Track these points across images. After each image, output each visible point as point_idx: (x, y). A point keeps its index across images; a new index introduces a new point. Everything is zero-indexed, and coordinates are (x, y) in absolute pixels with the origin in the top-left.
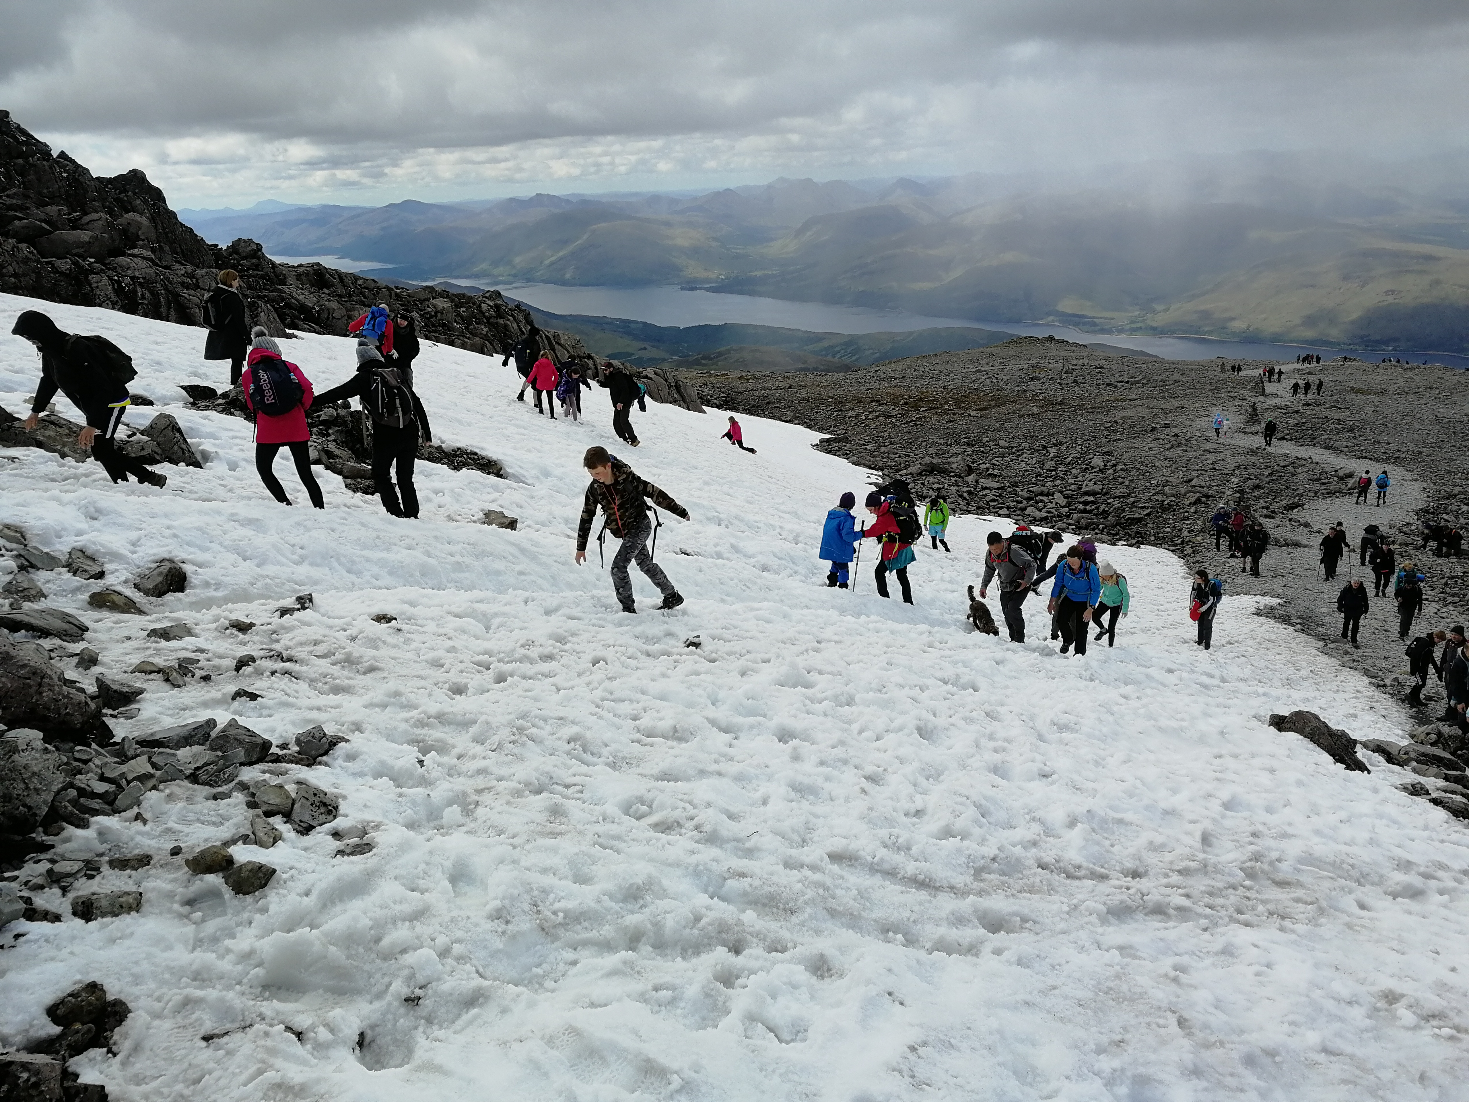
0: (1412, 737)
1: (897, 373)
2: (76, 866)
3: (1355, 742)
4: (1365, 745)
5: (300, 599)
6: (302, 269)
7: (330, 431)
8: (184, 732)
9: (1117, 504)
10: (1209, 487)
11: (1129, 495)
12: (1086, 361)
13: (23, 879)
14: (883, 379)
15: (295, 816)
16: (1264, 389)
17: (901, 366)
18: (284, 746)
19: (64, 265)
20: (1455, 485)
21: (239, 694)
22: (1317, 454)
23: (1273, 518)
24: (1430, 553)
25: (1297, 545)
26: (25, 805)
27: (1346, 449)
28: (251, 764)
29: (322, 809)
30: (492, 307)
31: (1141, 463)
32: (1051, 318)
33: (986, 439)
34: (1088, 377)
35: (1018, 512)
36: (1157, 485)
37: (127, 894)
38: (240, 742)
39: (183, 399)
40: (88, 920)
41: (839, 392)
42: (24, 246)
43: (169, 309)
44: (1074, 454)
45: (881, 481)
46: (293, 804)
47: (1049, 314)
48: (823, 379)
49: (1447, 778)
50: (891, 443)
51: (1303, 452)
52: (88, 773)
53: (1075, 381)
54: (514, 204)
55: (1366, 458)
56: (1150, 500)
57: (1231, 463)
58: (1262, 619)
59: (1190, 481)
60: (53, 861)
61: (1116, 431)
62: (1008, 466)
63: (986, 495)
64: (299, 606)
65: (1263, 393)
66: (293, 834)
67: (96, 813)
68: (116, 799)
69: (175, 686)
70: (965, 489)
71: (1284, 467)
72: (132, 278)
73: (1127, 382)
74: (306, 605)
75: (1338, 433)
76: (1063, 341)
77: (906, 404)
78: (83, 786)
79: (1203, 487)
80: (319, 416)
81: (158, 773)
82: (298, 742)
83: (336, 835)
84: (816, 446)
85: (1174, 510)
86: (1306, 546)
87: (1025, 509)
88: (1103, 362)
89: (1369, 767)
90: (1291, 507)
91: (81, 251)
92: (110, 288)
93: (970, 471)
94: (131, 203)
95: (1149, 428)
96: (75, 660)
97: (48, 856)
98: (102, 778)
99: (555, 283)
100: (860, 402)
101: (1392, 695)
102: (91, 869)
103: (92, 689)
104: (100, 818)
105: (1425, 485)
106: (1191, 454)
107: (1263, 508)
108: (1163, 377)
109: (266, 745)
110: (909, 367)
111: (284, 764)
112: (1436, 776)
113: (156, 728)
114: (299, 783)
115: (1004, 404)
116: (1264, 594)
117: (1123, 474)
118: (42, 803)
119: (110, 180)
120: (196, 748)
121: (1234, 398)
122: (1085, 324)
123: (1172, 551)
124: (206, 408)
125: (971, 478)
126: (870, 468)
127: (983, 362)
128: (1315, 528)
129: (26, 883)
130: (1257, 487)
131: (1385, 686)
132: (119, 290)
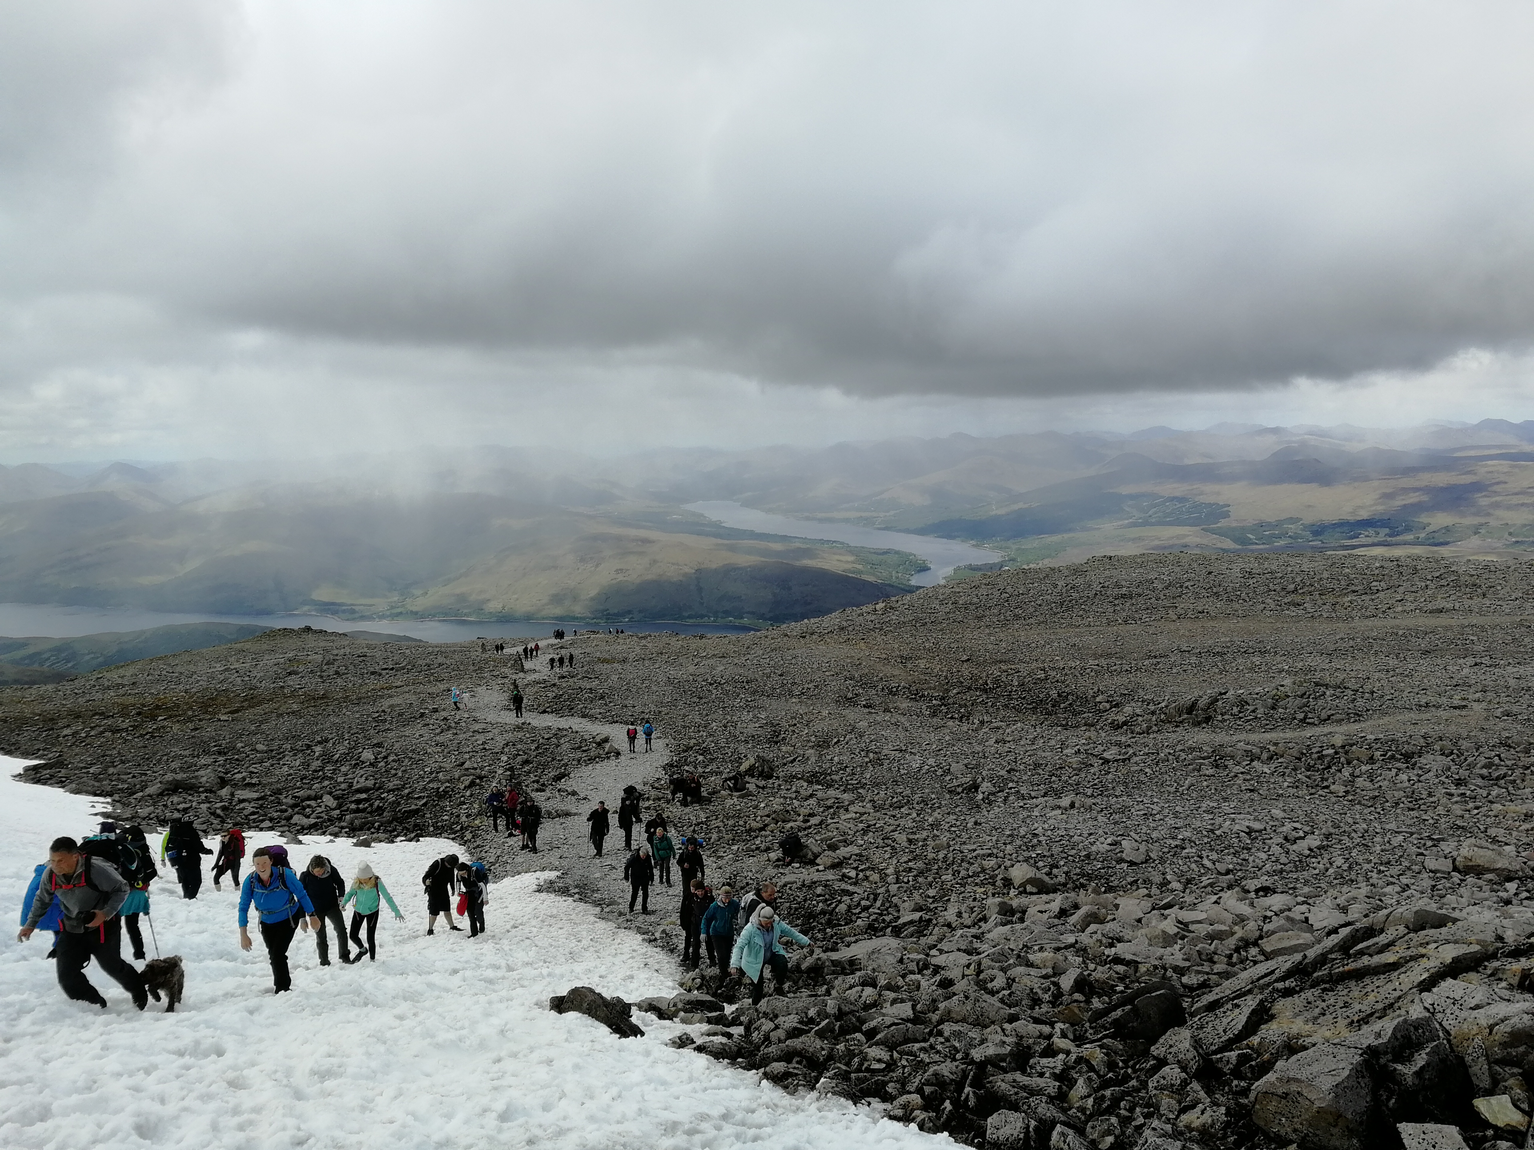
0: (681, 985)
1: (126, 679)
3: (629, 1006)
4: (640, 1007)
9: (391, 798)
10: (482, 768)
11: (404, 786)
12: (347, 650)
14: (109, 688)
16: (522, 666)
17: (129, 672)
20: (690, 739)
22: (576, 723)
23: (544, 791)
24: (678, 804)
25: (568, 814)
27: (599, 716)
31: (413, 751)
32: (306, 608)
33: (240, 745)
34: (351, 667)
35: (283, 822)
36: (431, 773)
41: (48, 707)
44: (342, 749)
45: (109, 809)
47: (304, 603)
48: (27, 694)
49: (709, 1021)
50: (123, 762)
51: (564, 723)
53: (337, 673)
55: (617, 722)
56: (425, 789)
57: (500, 741)
58: (544, 895)
59: (463, 763)
61: (386, 720)
62: (268, 773)
63: (244, 809)
65: (522, 670)
70: (219, 805)
71: (548, 739)
73: (392, 669)
75: (592, 702)
76: (321, 631)
77: (139, 714)
79: (475, 769)
84: (19, 777)
85: (450, 796)
86: (575, 814)
87: (291, 817)
88: (366, 650)
89: (643, 1028)
90: (558, 778)
93: (223, 782)
95: (418, 715)
100: (78, 717)
101: (663, 947)
105: (667, 741)
106: (462, 736)
107: (534, 782)
108: (428, 661)
110: (142, 671)
112: (701, 1021)
115: (260, 703)
116: (543, 869)
117: (395, 765)
121: (496, 676)
122: (344, 611)
123: (453, 839)
125: (225, 792)
126: (96, 795)
127: (232, 659)
128: (582, 795)
130: (527, 762)
131: (655, 940)
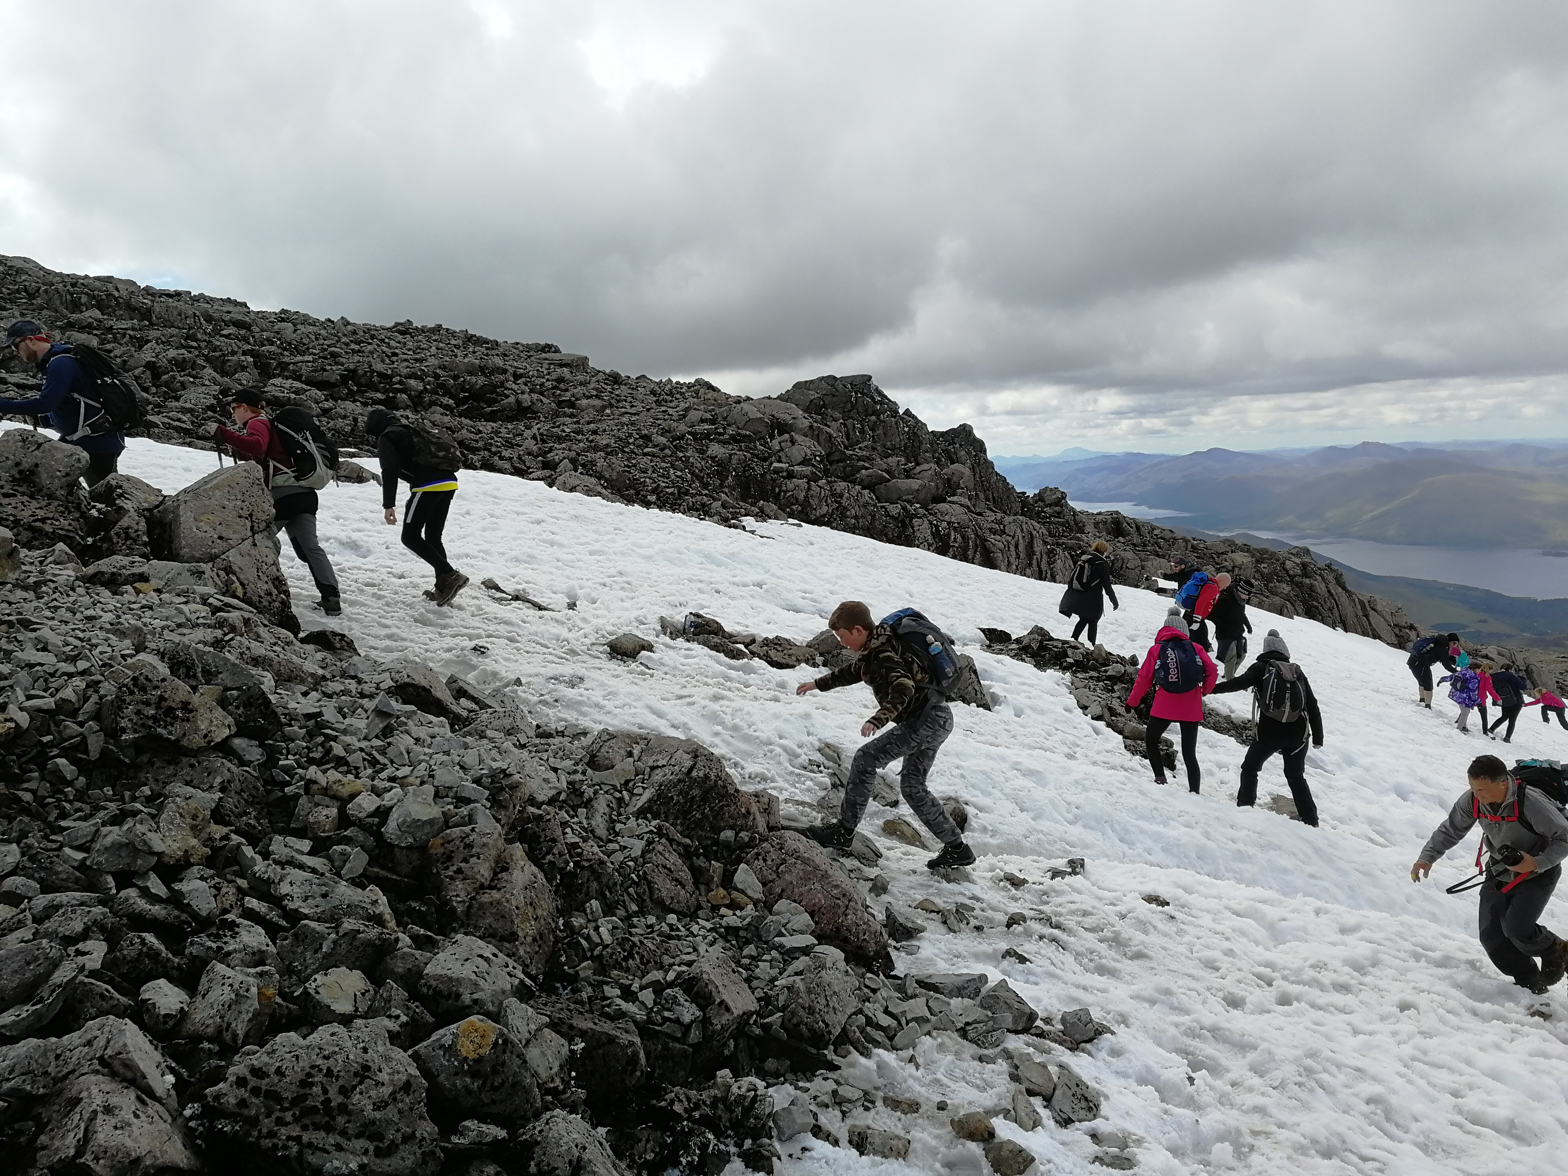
2: (858, 1094)
5: (1071, 863)
6: (1100, 518)
7: (1116, 688)
8: (959, 982)
13: (812, 1092)
15: (1054, 1102)
18: (1047, 1021)
19: (894, 509)
21: (1009, 953)
26: (823, 1021)
28: (1017, 1032)
29: (1083, 1104)
30: (1298, 565)
37: (898, 1137)
38: (1010, 1007)
39: (981, 641)
40: (862, 1154)
42: (866, 492)
43: (975, 553)
46: (1054, 1090)
52: (875, 1002)
54: (1333, 453)
60: (837, 1082)
64: (1069, 870)
66: (1052, 1123)
67: (878, 1044)
68: (895, 1035)
69: (951, 930)
72: (949, 523)
74: (1078, 870)
78: (870, 1015)
80: (1106, 671)
81: (933, 1018)
82: (1063, 1021)
83: (1095, 1137)
91: (910, 497)
92: (929, 531)
94: (955, 453)
96: (869, 884)
97: (835, 1077)
98: (886, 1011)
99: (1375, 540)
102: (868, 1101)
103: (881, 917)
104: (880, 1051)
109: (1032, 1016)
111: (1048, 1042)
113: (931, 971)
114: (1061, 1066)
118: (836, 1022)
119: (942, 434)
120: (967, 1001)
124: (1000, 652)
129: (815, 1098)
132: (936, 534)
